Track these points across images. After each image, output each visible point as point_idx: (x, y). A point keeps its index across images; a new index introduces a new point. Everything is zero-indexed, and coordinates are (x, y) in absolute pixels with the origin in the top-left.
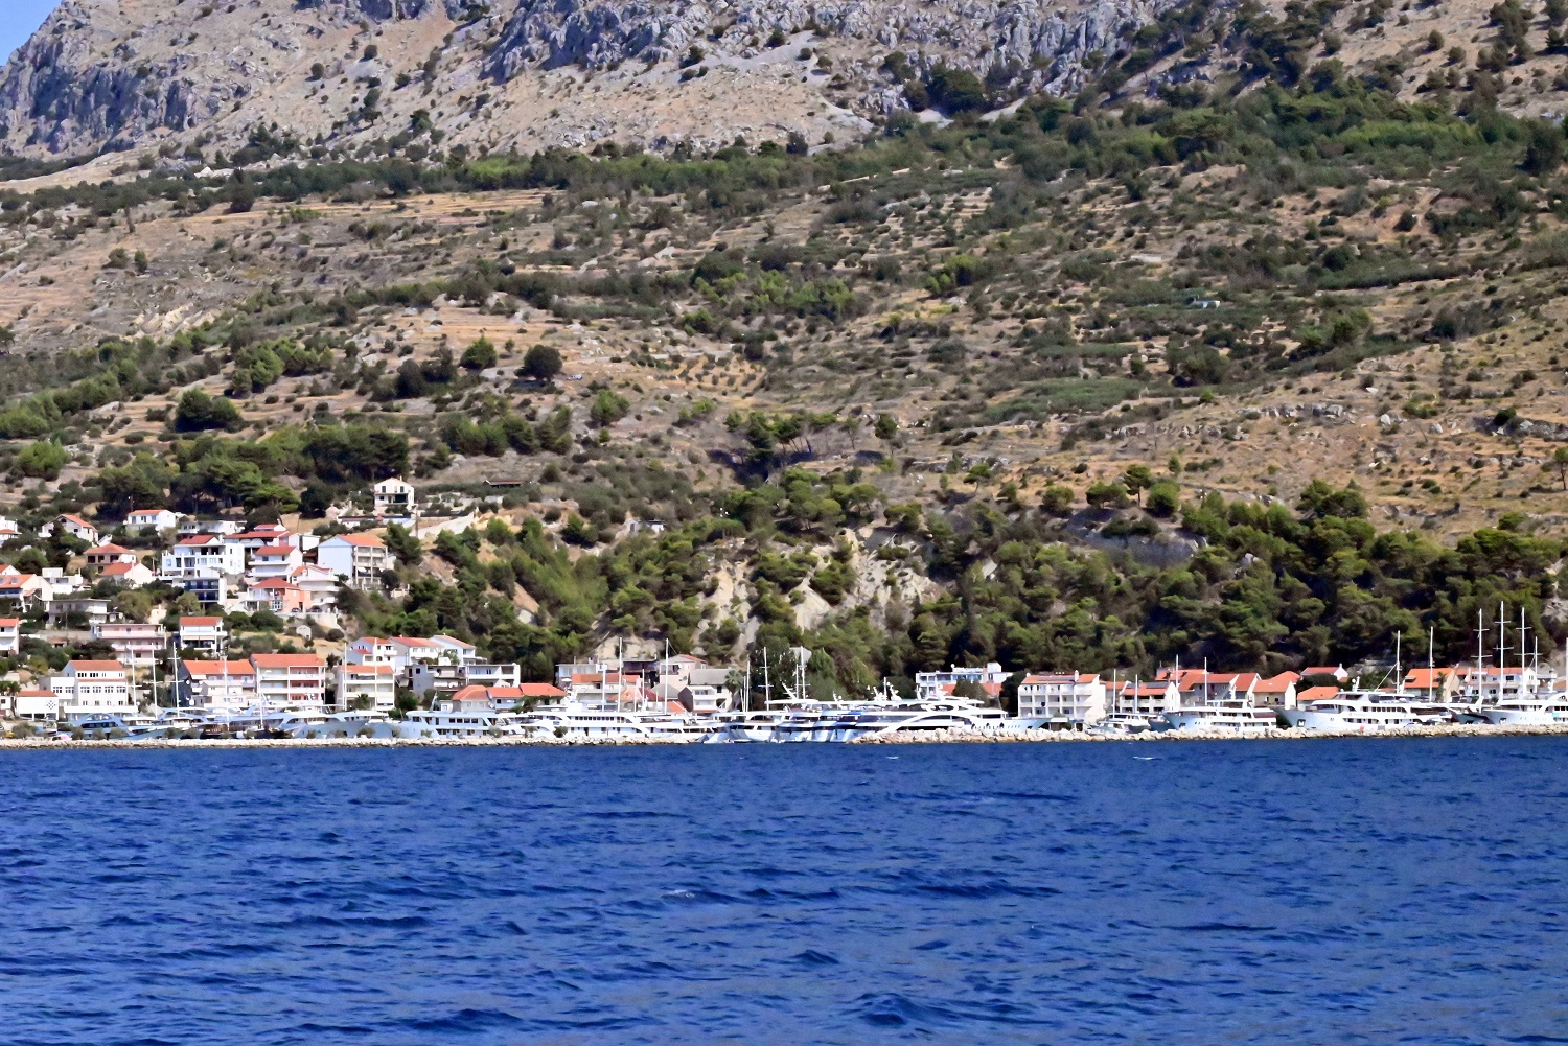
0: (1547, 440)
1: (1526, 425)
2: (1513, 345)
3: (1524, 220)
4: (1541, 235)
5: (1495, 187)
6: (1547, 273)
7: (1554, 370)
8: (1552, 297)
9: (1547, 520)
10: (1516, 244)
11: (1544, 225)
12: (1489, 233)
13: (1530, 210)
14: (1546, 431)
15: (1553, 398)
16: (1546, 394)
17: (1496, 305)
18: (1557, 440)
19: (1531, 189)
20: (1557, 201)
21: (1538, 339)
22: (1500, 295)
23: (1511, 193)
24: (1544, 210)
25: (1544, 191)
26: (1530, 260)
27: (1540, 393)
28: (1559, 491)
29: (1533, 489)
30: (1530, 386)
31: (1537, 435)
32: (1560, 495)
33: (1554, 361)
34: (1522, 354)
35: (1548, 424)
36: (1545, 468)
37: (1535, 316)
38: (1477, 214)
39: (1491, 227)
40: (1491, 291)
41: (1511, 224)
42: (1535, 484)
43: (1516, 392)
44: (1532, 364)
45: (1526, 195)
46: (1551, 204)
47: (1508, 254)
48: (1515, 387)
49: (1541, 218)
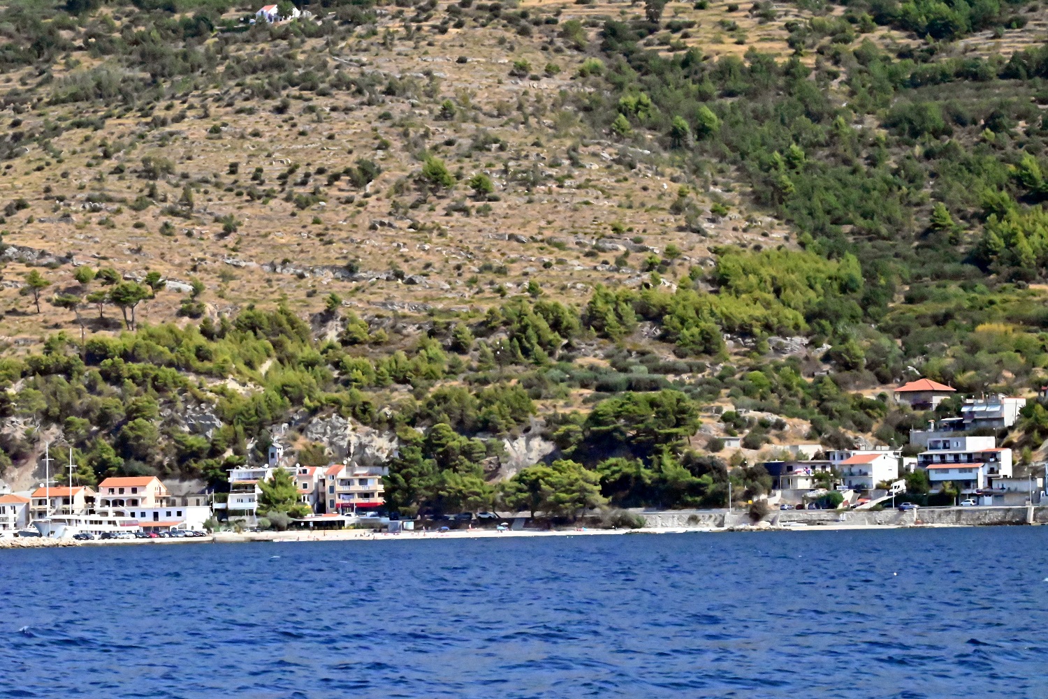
0: (29, 265)
1: (10, 252)
2: (14, 175)
3: (60, 58)
4: (73, 71)
5: (36, 26)
6: (70, 107)
7: (46, 199)
8: (67, 129)
9: (16, 342)
10: (49, 80)
11: (78, 62)
12: (27, 69)
13: (66, 48)
14: (27, 255)
15: (41, 226)
16: (36, 222)
17: (16, 138)
18: (38, 265)
19: (71, 28)
20: (93, 40)
21: (39, 169)
22: (25, 128)
23: (51, 32)
24: (80, 48)
25: (83, 30)
26: (56, 95)
27: (30, 221)
28: (33, 314)
29: (8, 313)
30: (22, 214)
31: (21, 261)
32: (33, 318)
33: (48, 190)
34: (18, 184)
35: (31, 250)
36: (23, 293)
37: (46, 147)
38: (17, 51)
39: (30, 63)
40: (16, 124)
41: (47, 61)
42: (10, 308)
43: (8, 219)
44: (27, 194)
45: (65, 34)
46: (86, 42)
47: (41, 90)
48: (8, 215)
49: (76, 55)
